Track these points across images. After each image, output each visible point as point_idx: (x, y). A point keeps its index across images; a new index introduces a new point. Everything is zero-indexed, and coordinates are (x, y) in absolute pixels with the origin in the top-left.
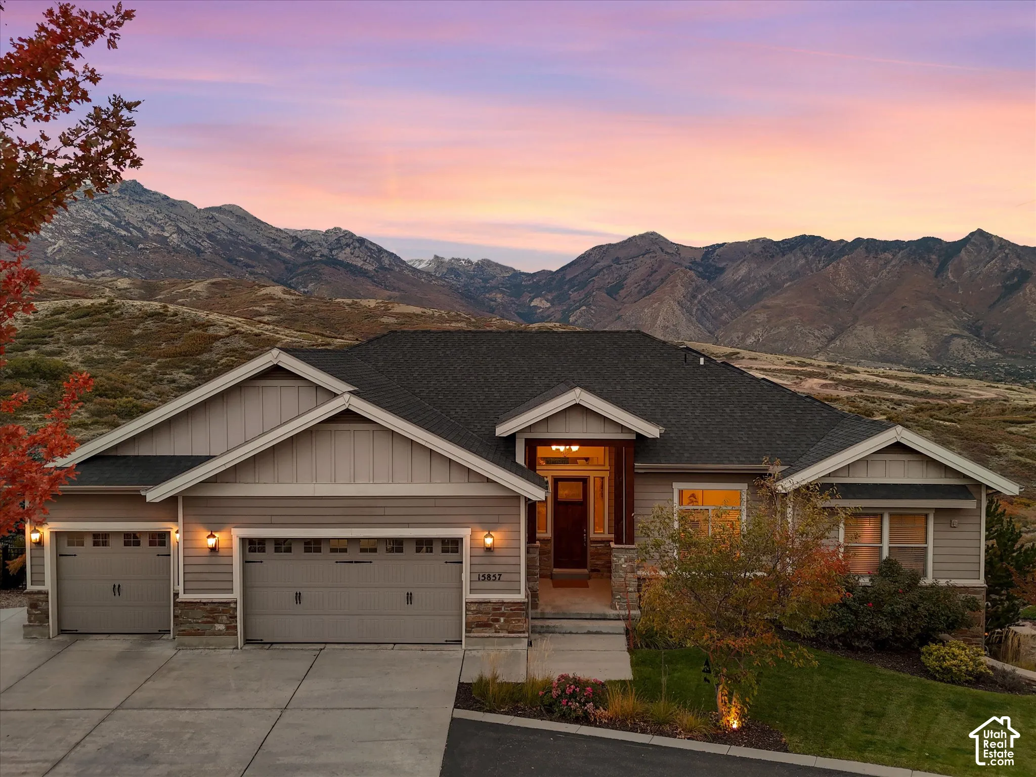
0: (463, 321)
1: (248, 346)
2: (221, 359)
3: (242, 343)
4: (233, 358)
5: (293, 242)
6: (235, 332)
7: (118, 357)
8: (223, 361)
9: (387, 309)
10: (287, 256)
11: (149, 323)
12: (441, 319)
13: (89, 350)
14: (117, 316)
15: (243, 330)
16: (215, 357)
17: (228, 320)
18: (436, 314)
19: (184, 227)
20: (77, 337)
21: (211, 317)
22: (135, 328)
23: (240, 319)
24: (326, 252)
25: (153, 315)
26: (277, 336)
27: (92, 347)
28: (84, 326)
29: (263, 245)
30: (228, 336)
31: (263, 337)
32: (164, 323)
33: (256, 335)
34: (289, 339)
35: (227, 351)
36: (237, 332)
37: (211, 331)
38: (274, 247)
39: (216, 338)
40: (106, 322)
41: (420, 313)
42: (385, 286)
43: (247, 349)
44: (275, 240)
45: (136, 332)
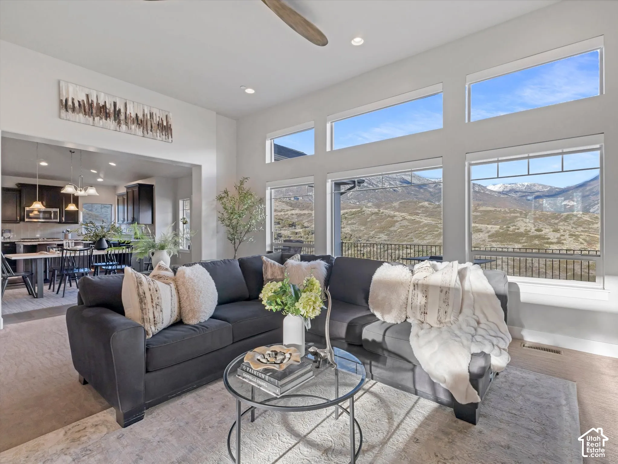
0: (518, 213)
1: (409, 224)
2: (398, 229)
4: (403, 229)
6: (404, 219)
9: (476, 209)
10: (431, 190)
11: (373, 217)
12: (505, 212)
13: (353, 226)
15: (407, 218)
17: (402, 214)
18: (503, 210)
19: (392, 182)
20: (350, 222)
21: (395, 213)
23: (407, 214)
26: (421, 220)
27: (354, 226)
33: (412, 220)
34: (426, 222)
35: (400, 226)
37: (395, 219)
41: (494, 210)
42: (476, 200)
43: (408, 226)
45: (368, 220)
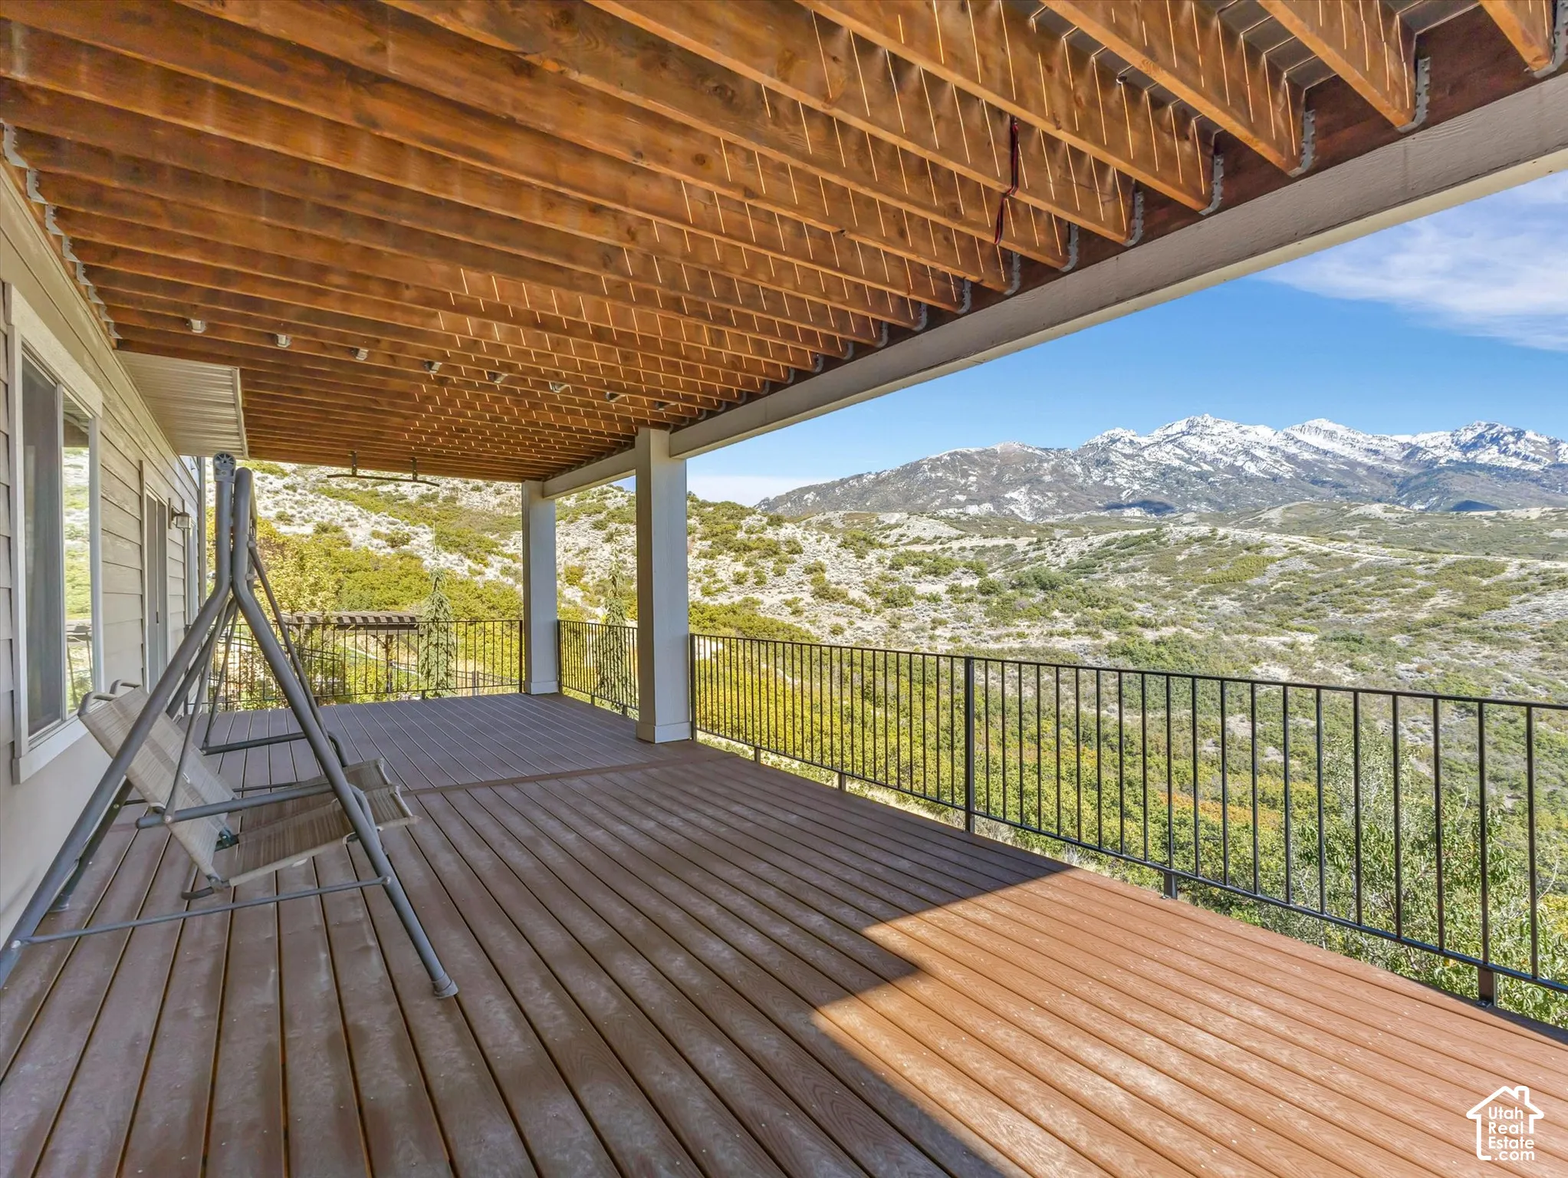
3: (1305, 564)
5: (1404, 450)
7: (1159, 583)
8: (1279, 585)
14: (1164, 544)
16: (1268, 582)
22: (1180, 554)
24: (1457, 455)
25: (1200, 540)
28: (1132, 555)
29: (1359, 460)
30: (1285, 558)
31: (1334, 555)
32: (1211, 548)
36: (1300, 553)
38: (1376, 460)
39: (1272, 561)
40: (1151, 549)
44: (1376, 452)
